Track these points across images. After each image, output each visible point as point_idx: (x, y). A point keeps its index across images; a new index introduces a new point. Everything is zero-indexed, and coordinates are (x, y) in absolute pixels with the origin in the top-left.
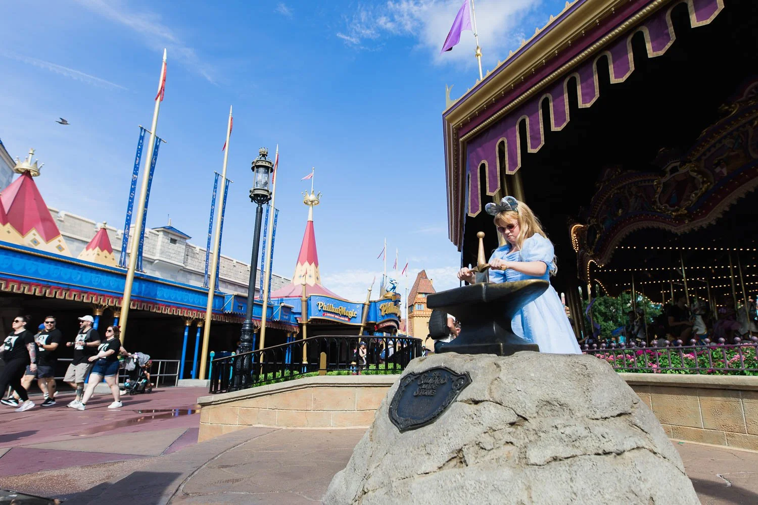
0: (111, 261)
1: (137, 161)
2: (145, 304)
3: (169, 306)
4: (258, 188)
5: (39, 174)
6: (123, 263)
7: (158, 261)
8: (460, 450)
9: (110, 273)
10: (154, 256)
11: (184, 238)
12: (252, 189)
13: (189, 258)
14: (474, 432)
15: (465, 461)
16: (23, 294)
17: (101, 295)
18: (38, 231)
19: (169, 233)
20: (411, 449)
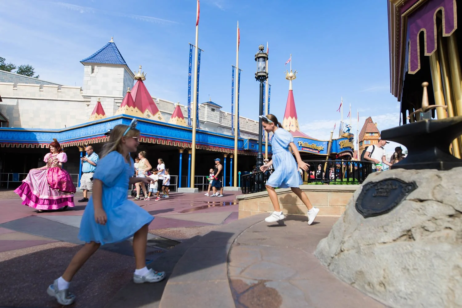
0: (184, 123)
1: (190, 65)
2: (203, 146)
3: (215, 147)
4: (260, 71)
5: (145, 79)
6: (189, 124)
7: (206, 122)
8: (409, 231)
9: (184, 130)
10: (204, 119)
11: (218, 108)
12: (256, 73)
13: (222, 119)
14: (420, 220)
15: (413, 238)
16: (147, 143)
17: (182, 142)
18: (149, 111)
19: (210, 105)
20: (373, 228)
